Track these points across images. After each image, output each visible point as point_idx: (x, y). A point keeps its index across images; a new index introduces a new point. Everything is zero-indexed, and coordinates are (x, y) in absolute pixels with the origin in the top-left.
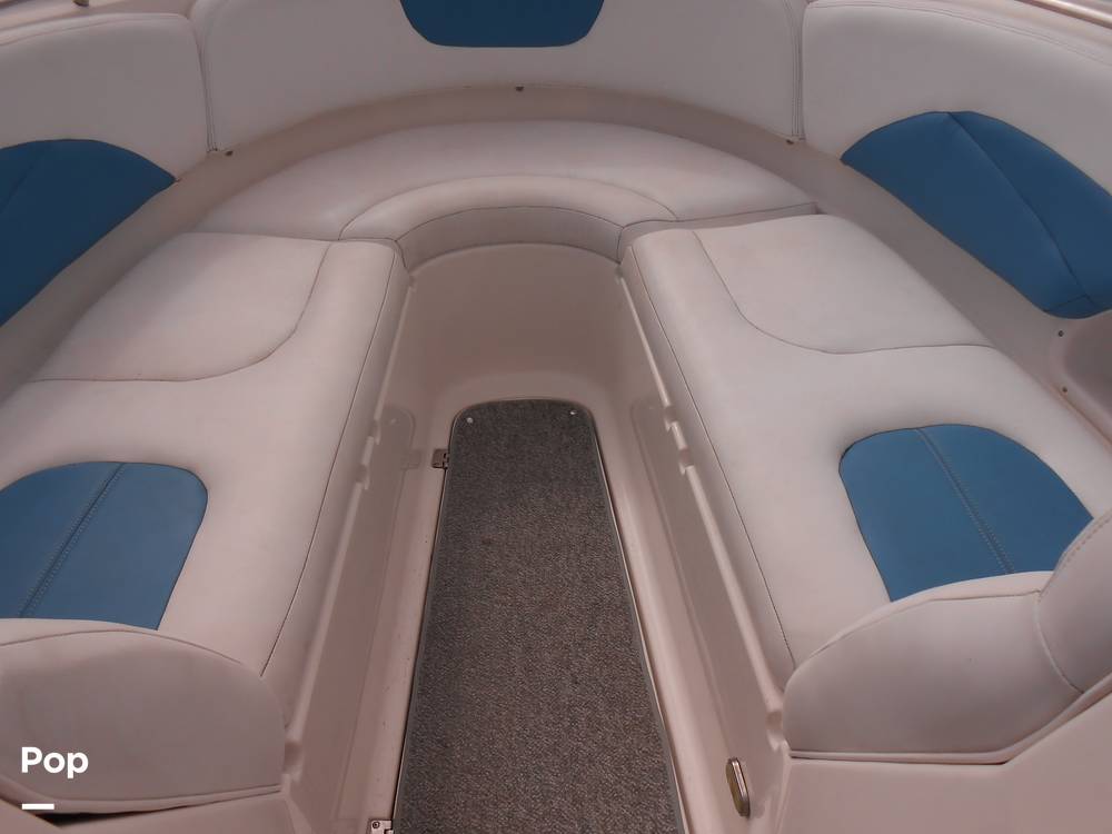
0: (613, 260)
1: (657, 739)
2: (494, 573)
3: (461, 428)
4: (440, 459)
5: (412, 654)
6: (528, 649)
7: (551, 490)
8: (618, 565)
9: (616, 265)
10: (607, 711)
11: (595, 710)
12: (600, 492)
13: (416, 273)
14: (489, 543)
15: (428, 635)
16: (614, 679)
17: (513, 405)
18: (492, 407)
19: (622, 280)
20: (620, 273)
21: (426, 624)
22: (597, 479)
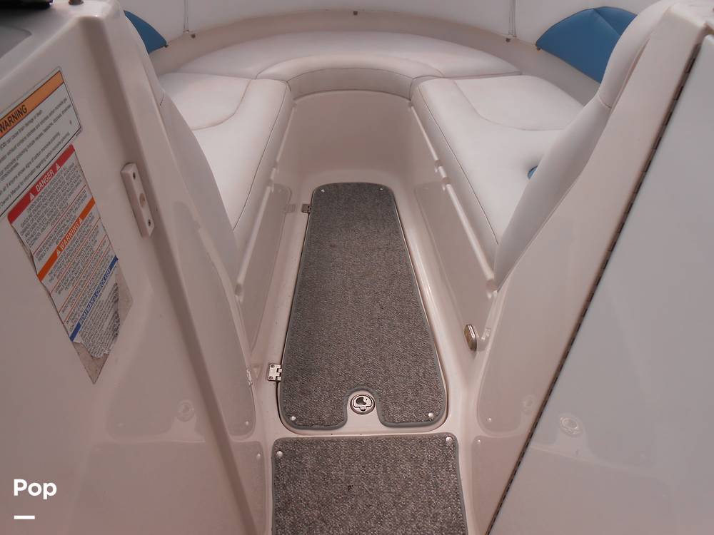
0: (407, 98)
1: (427, 334)
2: (337, 260)
3: (317, 194)
4: (306, 209)
5: (291, 295)
6: (356, 293)
7: (369, 224)
8: (406, 258)
9: (408, 101)
10: (399, 321)
11: (393, 321)
12: (396, 225)
13: (297, 102)
14: (334, 246)
15: (300, 286)
16: (403, 307)
17: (346, 185)
18: (336, 185)
19: (412, 108)
20: (411, 105)
21: (299, 281)
22: (395, 219)
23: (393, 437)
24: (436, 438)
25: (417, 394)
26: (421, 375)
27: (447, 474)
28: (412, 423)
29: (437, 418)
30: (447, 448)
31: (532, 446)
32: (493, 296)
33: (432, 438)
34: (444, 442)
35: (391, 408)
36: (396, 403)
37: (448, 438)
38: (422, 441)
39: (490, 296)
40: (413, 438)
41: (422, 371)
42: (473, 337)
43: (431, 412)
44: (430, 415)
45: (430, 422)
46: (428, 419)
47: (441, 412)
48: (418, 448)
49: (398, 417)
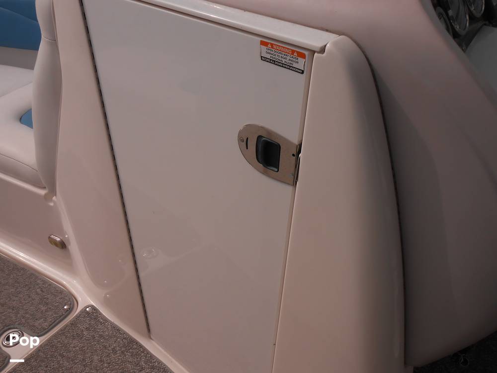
1: (23, 269)
23: (52, 336)
24: (80, 315)
25: (47, 304)
26: (40, 292)
27: (103, 326)
28: (57, 321)
29: (72, 306)
30: (92, 314)
31: (141, 275)
32: (55, 202)
33: (78, 317)
34: (88, 313)
35: (36, 324)
36: (37, 319)
37: (87, 309)
38: (73, 324)
39: (52, 204)
40: (67, 326)
41: (38, 290)
42: (58, 239)
43: (65, 305)
44: (65, 307)
45: (70, 311)
46: (67, 310)
47: (71, 300)
48: (74, 328)
49: (45, 325)
